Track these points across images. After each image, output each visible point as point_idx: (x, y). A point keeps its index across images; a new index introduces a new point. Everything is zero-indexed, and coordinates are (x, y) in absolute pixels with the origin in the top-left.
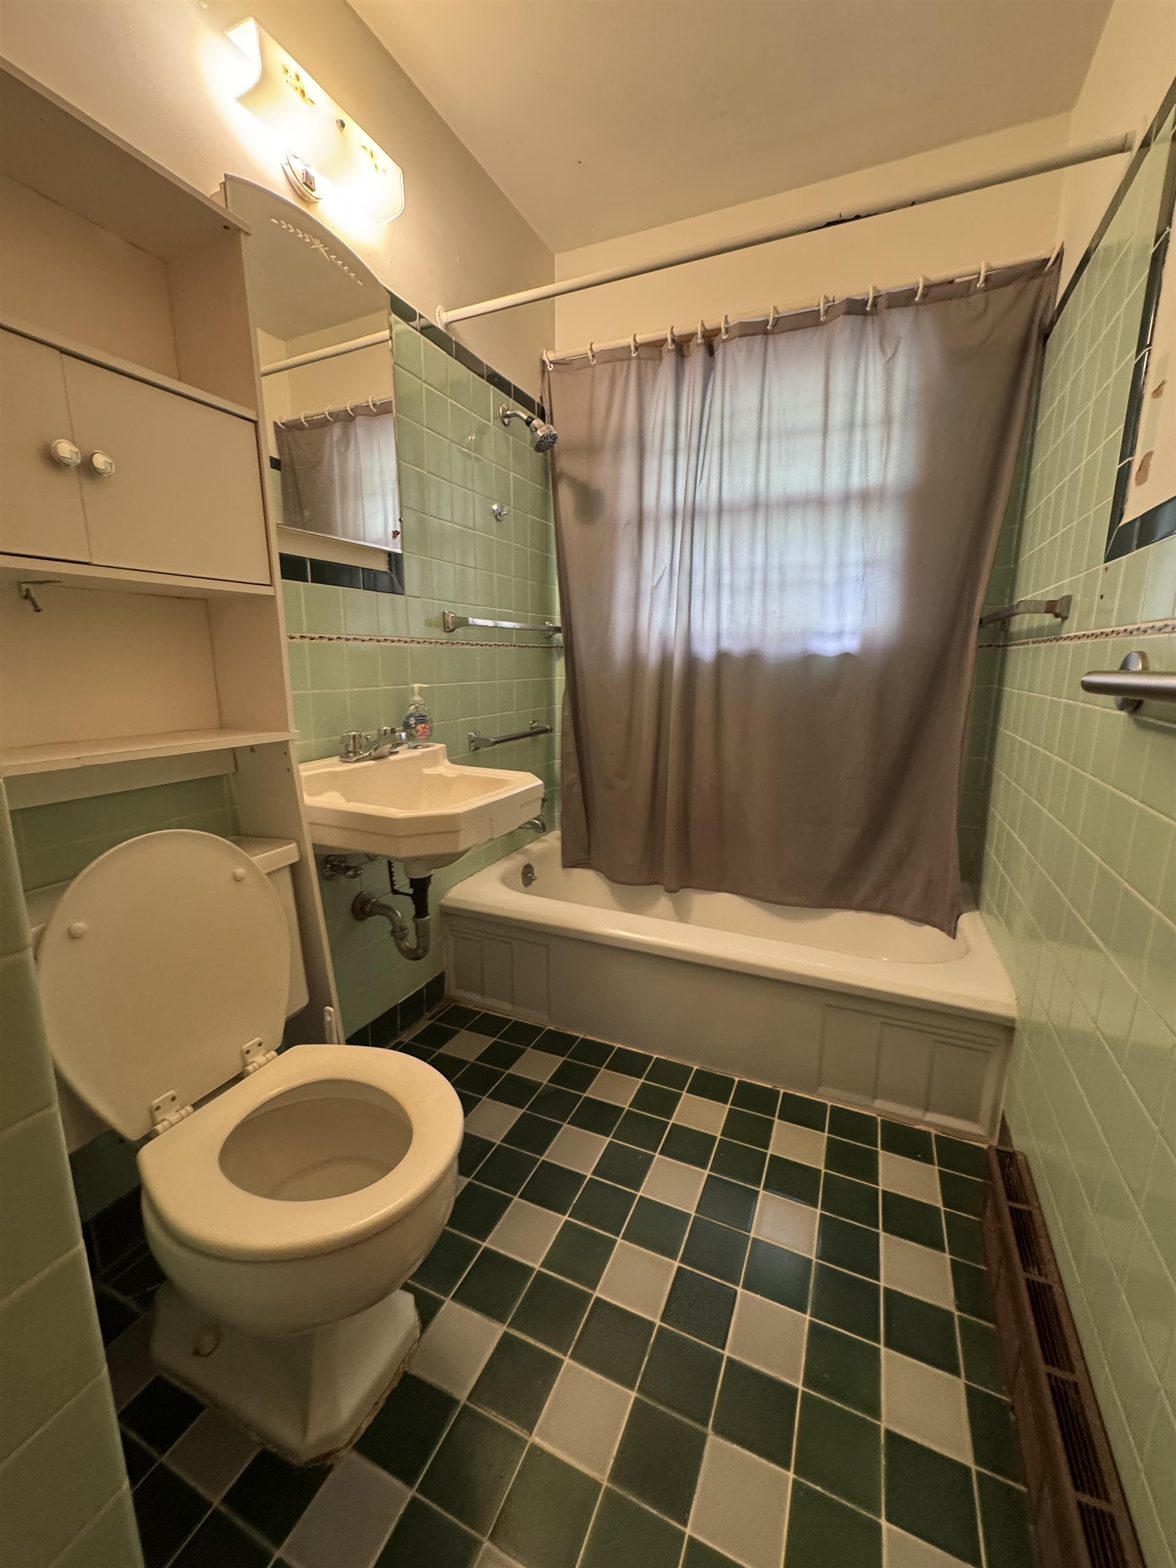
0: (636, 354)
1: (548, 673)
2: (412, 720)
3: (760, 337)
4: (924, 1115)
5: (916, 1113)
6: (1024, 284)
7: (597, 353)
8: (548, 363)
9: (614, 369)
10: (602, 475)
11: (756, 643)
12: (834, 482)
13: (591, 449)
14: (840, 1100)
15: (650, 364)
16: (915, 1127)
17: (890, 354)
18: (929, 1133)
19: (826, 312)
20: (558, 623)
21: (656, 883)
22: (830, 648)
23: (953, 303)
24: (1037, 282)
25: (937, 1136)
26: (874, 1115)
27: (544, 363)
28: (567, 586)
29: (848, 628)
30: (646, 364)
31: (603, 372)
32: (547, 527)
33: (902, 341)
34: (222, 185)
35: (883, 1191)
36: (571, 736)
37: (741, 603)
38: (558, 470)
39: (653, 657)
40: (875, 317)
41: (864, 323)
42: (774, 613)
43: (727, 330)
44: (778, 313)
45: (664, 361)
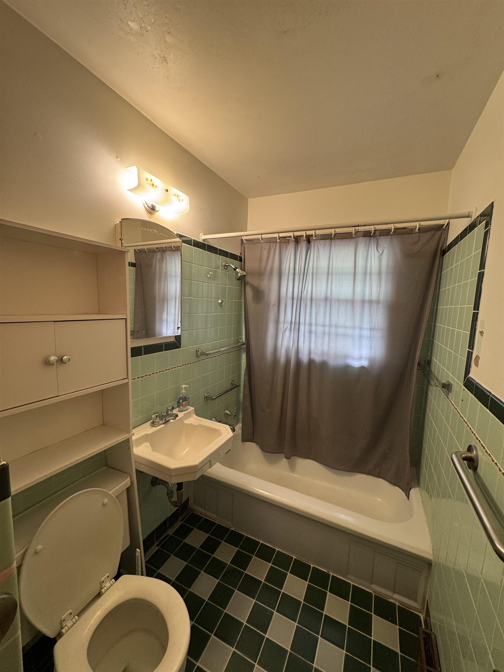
0: (279, 240)
1: (239, 359)
2: (181, 401)
3: (329, 240)
4: (393, 595)
5: (390, 594)
6: (434, 232)
7: (263, 238)
8: (244, 240)
9: (270, 245)
10: (264, 284)
11: (325, 358)
12: (358, 296)
13: (260, 274)
14: (357, 582)
15: (285, 244)
16: (390, 600)
17: (380, 252)
18: (396, 604)
19: (355, 234)
20: (244, 340)
21: (281, 453)
22: (356, 364)
23: (406, 236)
24: (440, 232)
25: (399, 606)
26: (371, 592)
27: (242, 240)
28: (248, 326)
29: (364, 356)
30: (283, 245)
31: (266, 246)
32: (241, 302)
33: (385, 248)
34: (120, 222)
35: (373, 640)
36: (248, 388)
37: (319, 342)
38: (246, 281)
39: (283, 360)
40: (374, 238)
41: (370, 240)
42: (333, 347)
43: (315, 236)
44: (336, 232)
45: (290, 244)
